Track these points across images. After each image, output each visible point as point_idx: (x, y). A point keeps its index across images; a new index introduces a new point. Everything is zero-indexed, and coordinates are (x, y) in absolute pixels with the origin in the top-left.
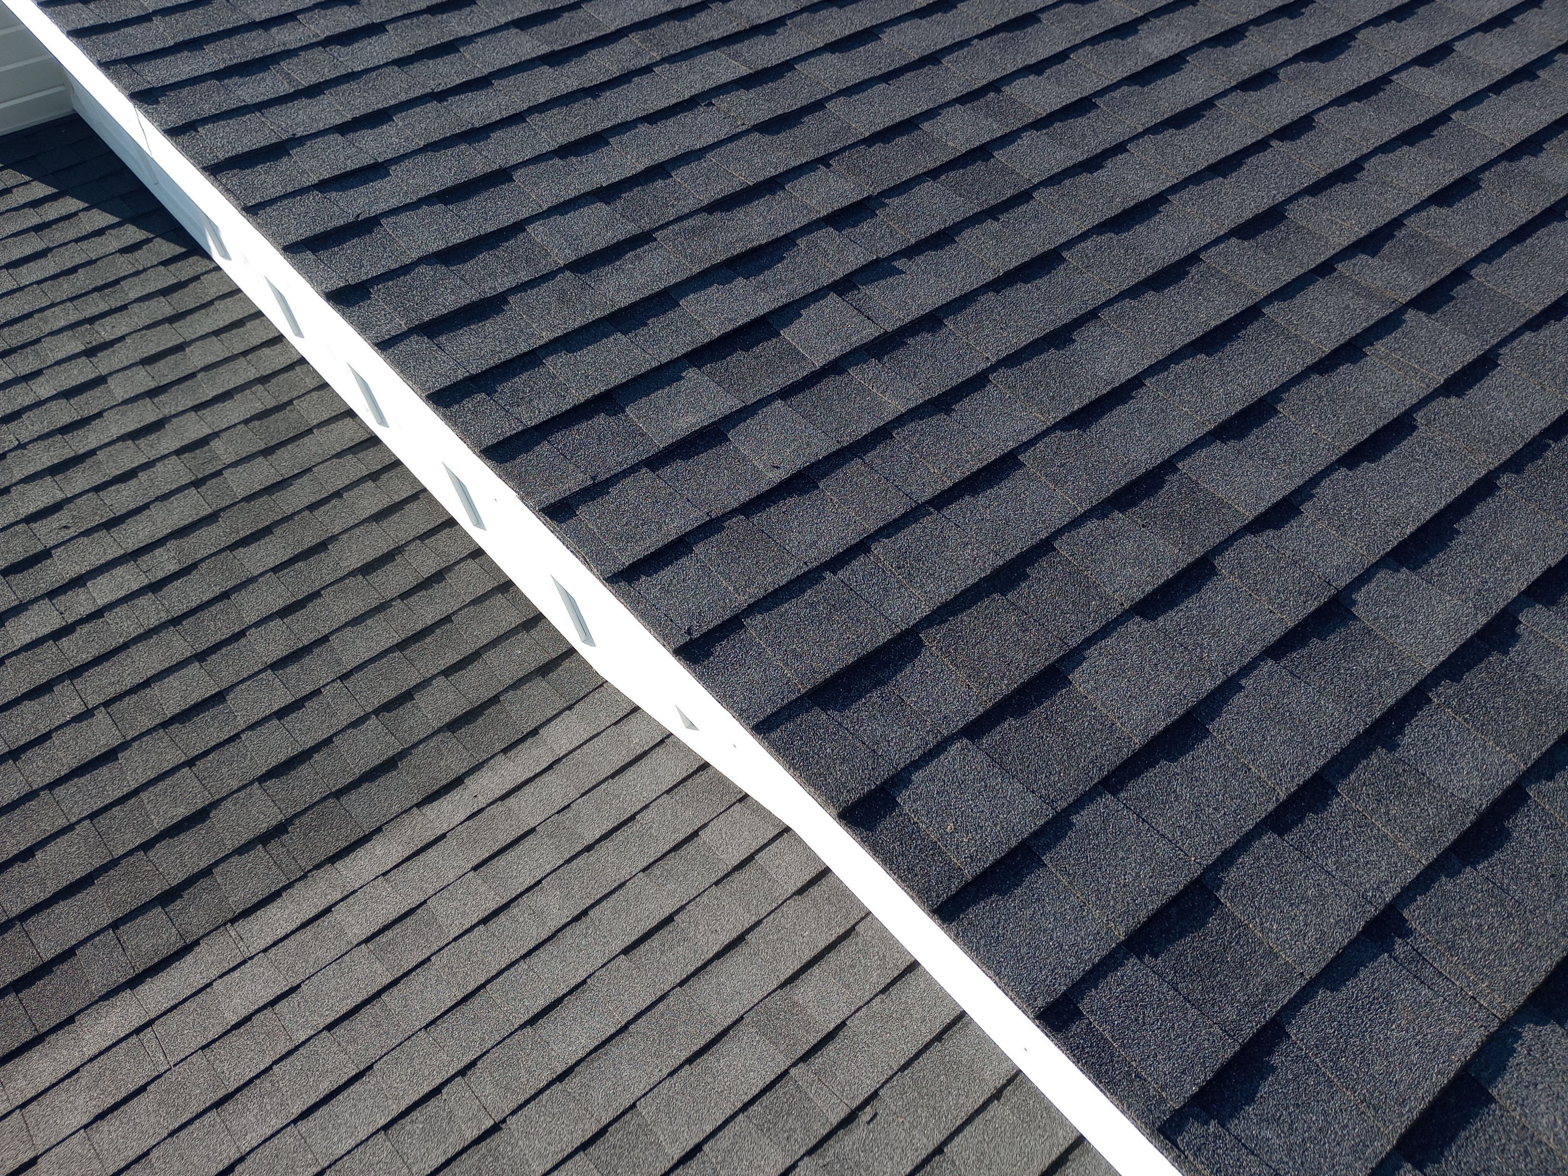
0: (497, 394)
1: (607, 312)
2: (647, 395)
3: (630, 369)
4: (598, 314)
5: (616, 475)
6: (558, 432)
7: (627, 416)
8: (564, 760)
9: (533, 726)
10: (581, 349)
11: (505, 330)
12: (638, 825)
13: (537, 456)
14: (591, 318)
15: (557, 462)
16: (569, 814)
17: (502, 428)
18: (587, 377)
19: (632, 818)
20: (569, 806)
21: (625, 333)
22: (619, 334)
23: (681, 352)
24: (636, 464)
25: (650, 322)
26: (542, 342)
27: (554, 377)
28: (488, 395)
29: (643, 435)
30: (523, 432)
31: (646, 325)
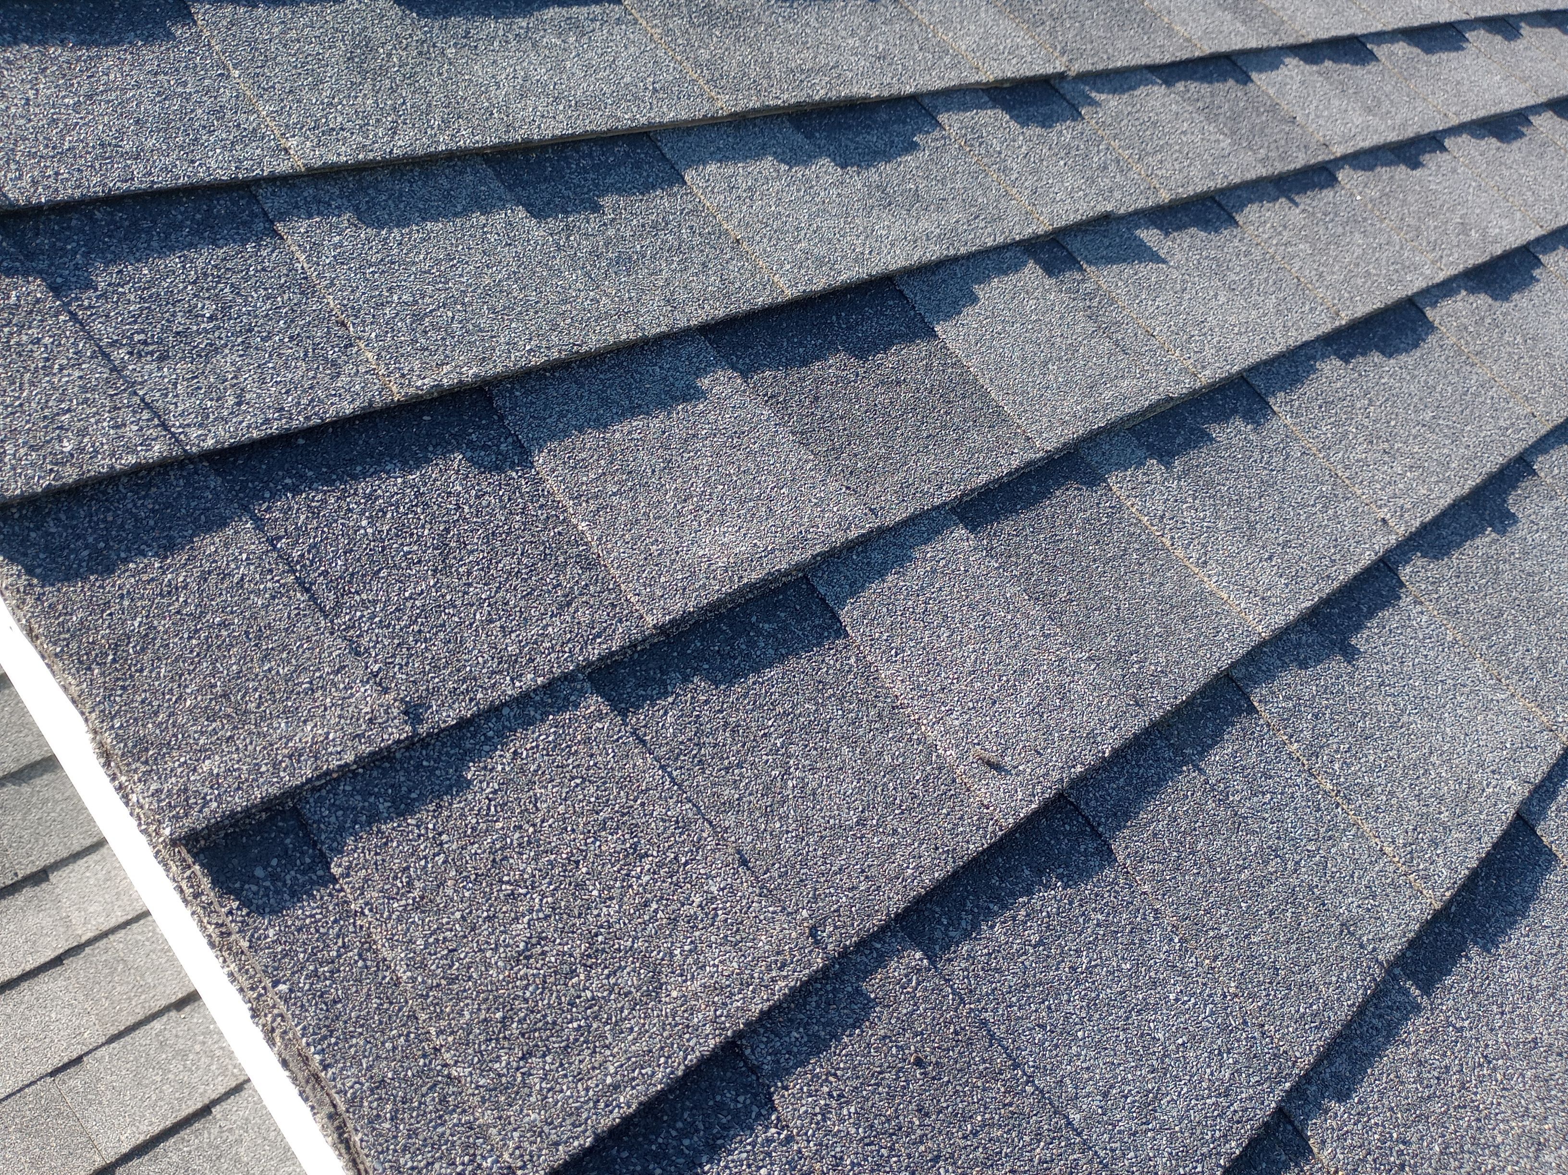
0: (88, 297)
1: (491, 140)
2: (602, 425)
3: (554, 327)
4: (466, 139)
5: (494, 711)
6: (296, 491)
7: (538, 482)
8: (88, 950)
9: (40, 864)
10: (403, 223)
11: (164, 95)
12: (215, 1131)
13: (204, 578)
14: (444, 143)
15: (279, 615)
16: (74, 1080)
17: (82, 433)
18: (418, 318)
19: (205, 1111)
20: (78, 1060)
21: (538, 213)
22: (521, 212)
23: (697, 315)
24: (568, 678)
25: (607, 201)
26: (283, 167)
27: (307, 289)
28: (56, 290)
29: (589, 563)
30: (164, 466)
31: (596, 208)
